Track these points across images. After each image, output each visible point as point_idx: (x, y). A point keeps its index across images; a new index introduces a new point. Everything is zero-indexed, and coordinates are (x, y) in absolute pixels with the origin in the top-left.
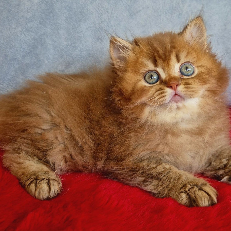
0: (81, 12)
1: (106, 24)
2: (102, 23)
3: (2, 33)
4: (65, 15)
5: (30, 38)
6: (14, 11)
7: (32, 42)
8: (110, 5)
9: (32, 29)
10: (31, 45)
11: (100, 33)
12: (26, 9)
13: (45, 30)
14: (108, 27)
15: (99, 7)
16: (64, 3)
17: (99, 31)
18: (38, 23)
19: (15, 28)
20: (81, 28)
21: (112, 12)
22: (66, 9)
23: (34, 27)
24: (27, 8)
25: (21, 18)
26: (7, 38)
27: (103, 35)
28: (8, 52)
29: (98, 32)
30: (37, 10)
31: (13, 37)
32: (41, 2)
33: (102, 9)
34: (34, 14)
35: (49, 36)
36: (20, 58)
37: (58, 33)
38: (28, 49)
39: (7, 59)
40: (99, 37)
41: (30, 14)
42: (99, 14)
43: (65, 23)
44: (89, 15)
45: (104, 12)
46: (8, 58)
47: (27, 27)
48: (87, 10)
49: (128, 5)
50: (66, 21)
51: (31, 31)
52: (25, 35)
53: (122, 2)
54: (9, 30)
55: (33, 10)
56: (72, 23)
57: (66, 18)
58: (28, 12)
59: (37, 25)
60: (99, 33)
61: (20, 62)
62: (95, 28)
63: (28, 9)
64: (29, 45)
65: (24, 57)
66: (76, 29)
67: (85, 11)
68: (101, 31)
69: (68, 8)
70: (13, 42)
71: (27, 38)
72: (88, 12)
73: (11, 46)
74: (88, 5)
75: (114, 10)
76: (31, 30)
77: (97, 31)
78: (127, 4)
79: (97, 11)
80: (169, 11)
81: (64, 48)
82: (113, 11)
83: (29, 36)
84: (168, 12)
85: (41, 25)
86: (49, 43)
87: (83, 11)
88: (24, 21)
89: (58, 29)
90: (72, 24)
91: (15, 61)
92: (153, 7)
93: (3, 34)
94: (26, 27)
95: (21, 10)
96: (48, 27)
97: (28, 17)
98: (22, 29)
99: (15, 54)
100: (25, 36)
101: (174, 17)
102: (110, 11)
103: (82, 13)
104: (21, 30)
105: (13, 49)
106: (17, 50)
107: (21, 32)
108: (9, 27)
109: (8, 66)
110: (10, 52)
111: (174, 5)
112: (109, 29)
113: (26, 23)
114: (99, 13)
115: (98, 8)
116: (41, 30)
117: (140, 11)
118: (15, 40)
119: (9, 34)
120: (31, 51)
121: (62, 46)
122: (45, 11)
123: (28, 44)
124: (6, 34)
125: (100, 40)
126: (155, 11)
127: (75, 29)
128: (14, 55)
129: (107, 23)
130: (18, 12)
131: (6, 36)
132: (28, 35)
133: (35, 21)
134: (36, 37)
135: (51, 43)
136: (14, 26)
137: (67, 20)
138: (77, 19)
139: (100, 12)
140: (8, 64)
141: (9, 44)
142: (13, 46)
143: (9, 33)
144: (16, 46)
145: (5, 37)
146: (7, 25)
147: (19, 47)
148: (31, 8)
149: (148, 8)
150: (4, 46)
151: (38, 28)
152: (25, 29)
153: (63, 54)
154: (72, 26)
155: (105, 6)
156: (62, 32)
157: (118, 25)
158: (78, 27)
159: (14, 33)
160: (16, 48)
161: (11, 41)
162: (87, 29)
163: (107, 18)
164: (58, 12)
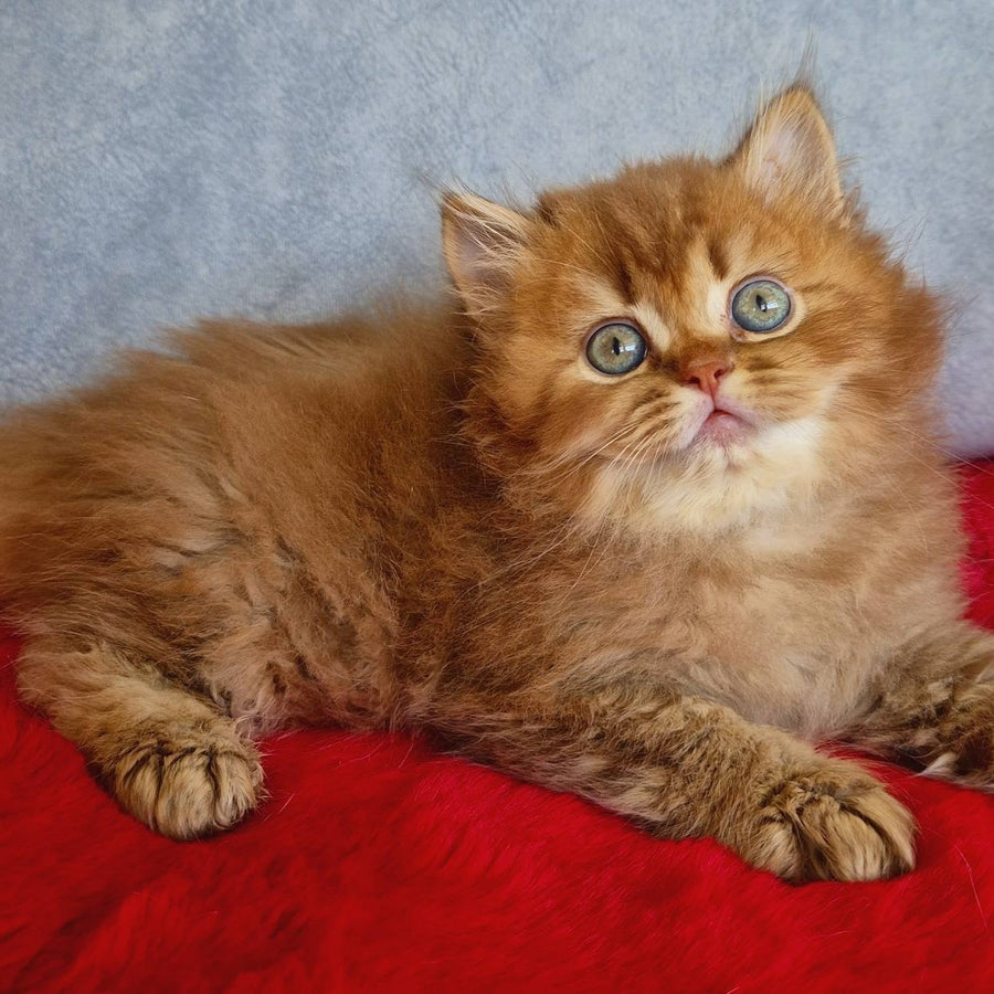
0: (346, 67)
1: (448, 118)
2: (431, 111)
3: (25, 152)
4: (281, 80)
5: (137, 169)
6: (74, 61)
7: (148, 186)
8: (467, 40)
9: (148, 136)
10: (142, 200)
11: (425, 154)
12: (125, 52)
13: (198, 138)
14: (459, 127)
15: (420, 49)
16: (277, 31)
17: (422, 146)
18: (171, 112)
19: (78, 132)
20: (347, 131)
21: (475, 67)
22: (285, 53)
23: (154, 127)
24: (129, 50)
25: (101, 92)
26: (44, 173)
27: (436, 162)
28: (49, 228)
29: (416, 147)
30: (170, 56)
31: (69, 168)
32: (186, 25)
33: (434, 57)
34: (155, 76)
35: (217, 165)
36: (98, 254)
37: (253, 151)
39: (45, 256)
41: (137, 73)
42: (423, 75)
43: (279, 113)
44: (380, 81)
45: (441, 69)
46: (48, 253)
47: (126, 126)
48: (373, 58)
49: (541, 40)
50: (286, 103)
51: (144, 144)
52: (117, 157)
53: (516, 27)
54: (55, 139)
55: (155, 56)
56: (311, 110)
57: (288, 91)
58: (133, 67)
59: (169, 118)
60: (419, 152)
61: (95, 269)
62: (402, 134)
63: (133, 54)
64: (134, 199)
65: (112, 248)
66: (326, 135)
67: (363, 63)
68: (426, 144)
69: (293, 49)
70: (70, 188)
71: (128, 173)
72: (378, 66)
73: (62, 204)
74: (375, 39)
75: (481, 60)
76: (143, 138)
77: (411, 146)
78: (535, 34)
79: (413, 64)
80: (710, 66)
81: (274, 212)
82: (477, 62)
83: (134, 165)
84: (706, 70)
85: (184, 118)
86: (215, 194)
87: (355, 62)
88: (115, 101)
89: (252, 135)
90: (310, 115)
91: (74, 267)
92: (641, 48)
93: (29, 156)
94: (120, 128)
95: (103, 56)
96: (212, 126)
97: (131, 86)
98: (106, 135)
99: (76, 236)
100: (119, 162)
101: (727, 89)
102: (465, 64)
103: (350, 72)
104: (102, 139)
105: (67, 217)
106: (84, 222)
107: (101, 149)
108: (54, 128)
109: (48, 286)
110: (54, 230)
111: (731, 41)
113: (125, 112)
114: (422, 70)
115: (418, 53)
116: (183, 137)
117: (588, 64)
118: (78, 181)
120: (142, 226)
121: (267, 207)
122: (201, 62)
123: (130, 195)
124: (41, 154)
126: (650, 66)
127: (323, 137)
128: (72, 239)
129: (454, 112)
130: (89, 65)
131: (41, 161)
132: (131, 159)
133: (158, 104)
134: (164, 167)
135: (221, 192)
136: (72, 124)
137: (291, 99)
138: (330, 97)
139: (425, 67)
140: (48, 278)
141: (54, 196)
142: (67, 204)
143: (55, 150)
144: (81, 205)
145: (37, 166)
146: (44, 118)
147: (94, 209)
148: (143, 49)
149: (622, 51)
150: (33, 203)
151: (171, 131)
152: (117, 137)
153: (272, 236)
154: (311, 123)
155: (444, 45)
156: (269, 148)
157: (499, 121)
158: (334, 129)
159: (74, 151)
160: (81, 210)
161: (60, 182)
162: (372, 136)
163: (455, 93)
164: (254, 68)
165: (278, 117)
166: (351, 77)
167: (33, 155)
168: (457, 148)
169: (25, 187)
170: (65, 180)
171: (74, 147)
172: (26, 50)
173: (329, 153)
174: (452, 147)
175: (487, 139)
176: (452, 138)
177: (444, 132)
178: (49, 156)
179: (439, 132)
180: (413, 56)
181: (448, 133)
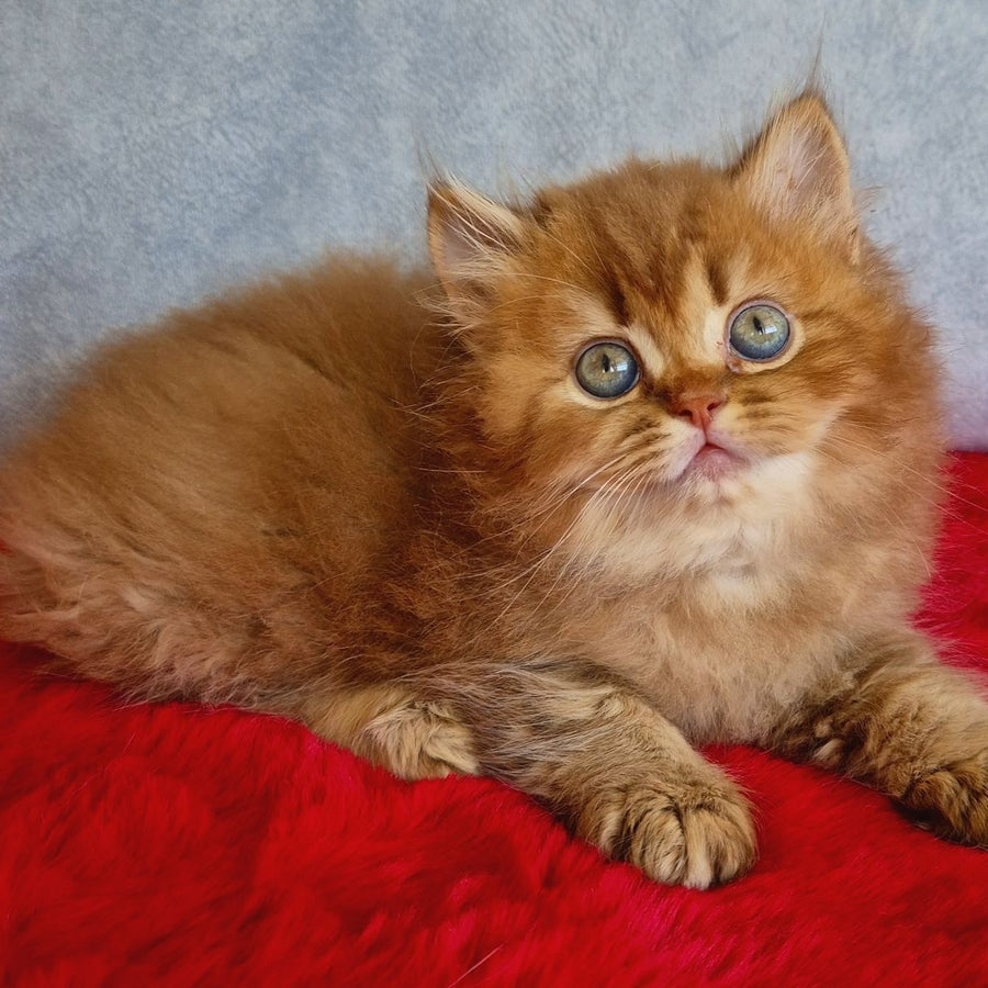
0: (477, 38)
1: (587, 96)
2: (569, 86)
3: (121, 128)
4: (405, 51)
5: (248, 147)
6: (173, 28)
7: (261, 166)
8: (604, 9)
9: (260, 112)
10: (254, 182)
11: (563, 133)
12: (230, 19)
13: (315, 114)
14: (599, 104)
15: (555, 19)
17: (559, 125)
18: (284, 86)
19: (180, 106)
20: (478, 107)
21: (614, 38)
22: (409, 22)
23: (267, 101)
24: (236, 18)
25: (206, 63)
26: (144, 151)
27: (574, 141)
28: (151, 212)
29: (554, 125)
30: (281, 24)
31: (172, 145)
33: (570, 27)
34: (266, 46)
35: (337, 143)
36: (207, 241)
37: (377, 128)
38: (243, 197)
39: (147, 243)
40: (556, 149)
41: (246, 42)
42: (559, 48)
43: (404, 87)
44: (513, 53)
45: (578, 41)
46: (150, 239)
47: (235, 100)
48: (505, 29)
49: (682, 12)
50: (413, 77)
51: (256, 120)
52: (224, 134)
54: (154, 114)
55: (263, 24)
56: (440, 84)
57: (413, 64)
58: (239, 34)
59: (283, 92)
60: (557, 130)
61: (204, 258)
62: (537, 111)
63: (240, 20)
64: (247, 181)
65: (222, 234)
66: (457, 112)
67: (494, 35)
68: (564, 122)
69: (418, 18)
70: (174, 168)
71: (239, 151)
72: (511, 38)
73: (166, 185)
74: (507, 9)
75: (620, 32)
76: (255, 112)
77: (548, 124)
78: (676, 5)
79: (548, 35)
80: (856, 41)
81: (401, 195)
82: (617, 35)
83: (245, 144)
84: (853, 46)
85: (299, 92)
86: (336, 175)
87: (485, 32)
88: (222, 73)
89: (375, 111)
90: (438, 90)
91: (181, 254)
92: (786, 21)
93: (126, 133)
94: (229, 102)
95: (205, 24)
96: (331, 101)
97: (239, 56)
98: (212, 110)
99: (182, 222)
100: (228, 139)
101: (874, 66)
102: (603, 37)
103: (481, 43)
104: (208, 114)
105: (172, 200)
106: (191, 205)
107: (207, 125)
108: (152, 102)
109: (151, 275)
110: (158, 214)
111: (877, 15)
112: (601, 115)
113: (233, 86)
114: (559, 43)
115: (553, 24)
116: (299, 113)
117: (731, 39)
118: (183, 160)
119: (151, 129)
120: (256, 210)
121: (393, 189)
122: (316, 30)
123: (241, 176)
124: (140, 130)
125: (560, 163)
126: (796, 41)
127: (453, 114)
128: (178, 224)
129: (594, 89)
130: (190, 34)
131: (139, 140)
132: (242, 136)
133: (270, 77)
134: (279, 145)
135: (343, 173)
136: (173, 98)
137: (417, 72)
138: (460, 71)
139: (561, 39)
140: (152, 268)
141: (157, 177)
142: (171, 185)
143: (156, 127)
144: (187, 187)
145: (135, 144)
146: (141, 91)
147: (201, 190)
148: (251, 16)
149: (767, 24)
150: (133, 185)
151: (285, 105)
152: (224, 112)
153: (399, 220)
154: (440, 99)
155: (581, 16)
156: (394, 126)
157: (640, 98)
158: (464, 105)
159: (178, 128)
160: (187, 193)
161: (162, 161)
162: (505, 112)
163: (595, 68)
164: (376, 38)
165: (403, 92)
166: (481, 49)
167: (130, 132)
168: (596, 127)
169: (123, 167)
170: (167, 158)
171: (178, 123)
172: (117, 16)
173: (460, 130)
174: (592, 126)
175: (627, 118)
176: (591, 114)
177: (582, 109)
178: (149, 133)
179: (578, 107)
180: (549, 29)
181: (587, 110)
